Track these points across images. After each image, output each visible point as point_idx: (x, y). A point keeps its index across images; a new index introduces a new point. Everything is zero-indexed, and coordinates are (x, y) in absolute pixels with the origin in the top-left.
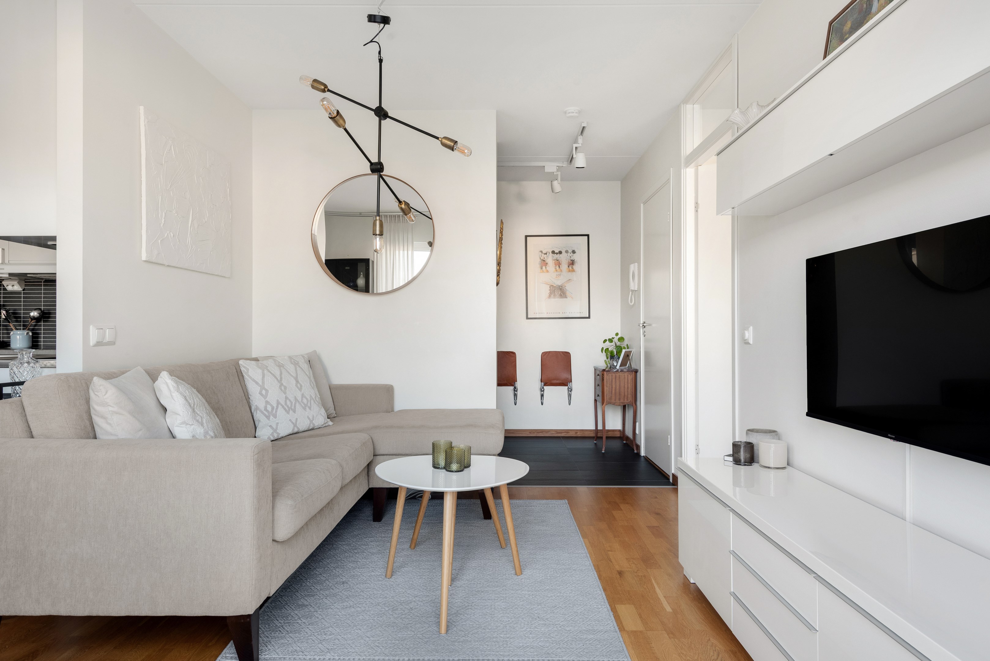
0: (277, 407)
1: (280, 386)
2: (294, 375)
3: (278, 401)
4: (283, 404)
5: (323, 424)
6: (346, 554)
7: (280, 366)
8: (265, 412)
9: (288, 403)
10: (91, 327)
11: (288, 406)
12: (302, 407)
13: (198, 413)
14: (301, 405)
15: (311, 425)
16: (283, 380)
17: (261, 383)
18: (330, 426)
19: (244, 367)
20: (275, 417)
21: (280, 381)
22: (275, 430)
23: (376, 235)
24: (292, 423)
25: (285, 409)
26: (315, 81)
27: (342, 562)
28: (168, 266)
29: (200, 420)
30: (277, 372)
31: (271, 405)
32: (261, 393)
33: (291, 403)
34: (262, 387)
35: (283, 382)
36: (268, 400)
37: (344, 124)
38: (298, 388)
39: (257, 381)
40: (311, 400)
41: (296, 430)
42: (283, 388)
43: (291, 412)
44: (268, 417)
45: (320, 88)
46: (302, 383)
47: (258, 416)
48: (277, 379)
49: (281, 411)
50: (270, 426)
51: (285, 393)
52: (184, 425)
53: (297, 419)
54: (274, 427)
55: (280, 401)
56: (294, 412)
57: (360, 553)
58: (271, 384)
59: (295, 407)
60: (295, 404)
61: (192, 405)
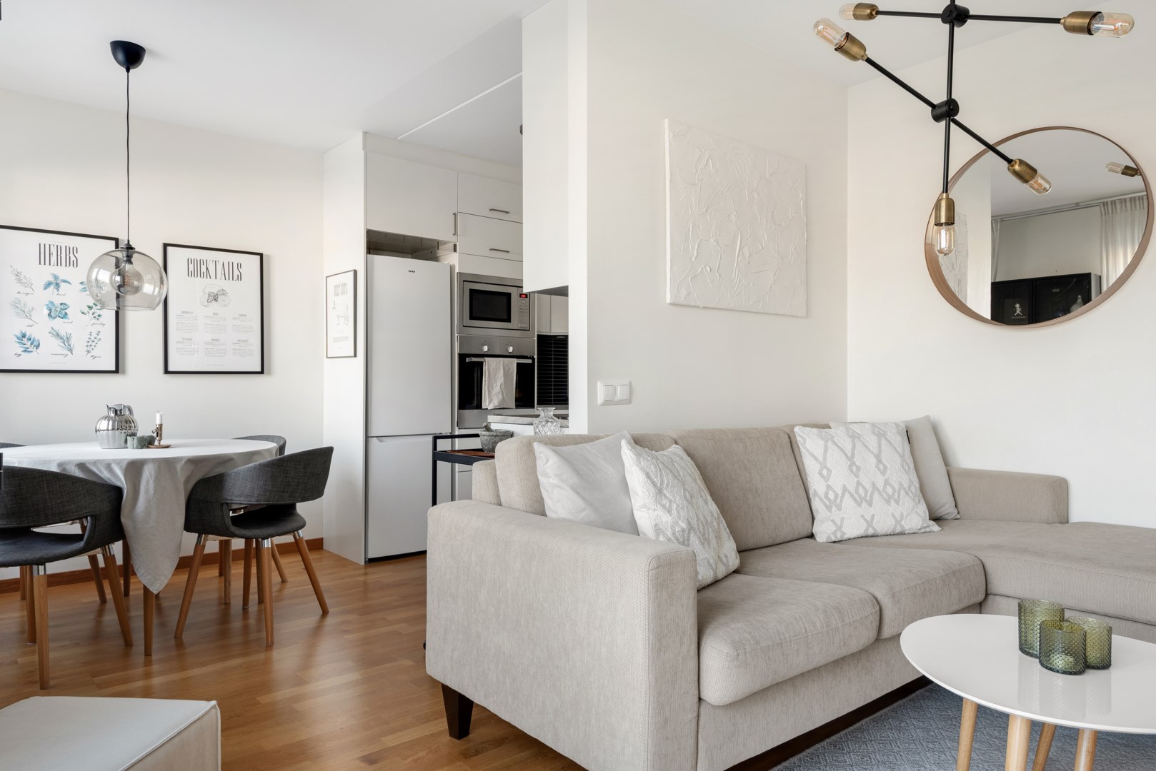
0: (843, 495)
1: (850, 466)
2: (875, 451)
3: (844, 486)
4: (853, 492)
5: (919, 527)
6: (912, 746)
7: (854, 437)
8: (825, 500)
9: (861, 491)
10: (598, 383)
11: (860, 496)
12: (884, 498)
13: (668, 495)
14: (882, 496)
15: (898, 527)
16: (856, 456)
17: (821, 459)
18: (934, 532)
19: (801, 436)
20: (840, 509)
21: (851, 459)
22: (839, 528)
23: (941, 225)
24: (865, 520)
25: (855, 499)
26: (859, 6)
27: (899, 756)
28: (704, 307)
29: (667, 505)
30: (848, 446)
31: (834, 491)
32: (820, 474)
33: (866, 491)
34: (824, 466)
35: (855, 460)
36: (830, 484)
37: (862, 53)
38: (879, 470)
39: (817, 456)
40: (899, 490)
41: (871, 532)
42: (854, 469)
43: (864, 504)
44: (829, 508)
45: (864, 15)
46: (886, 464)
47: (816, 504)
48: (846, 455)
49: (848, 501)
50: (833, 521)
51: (857, 476)
52: (645, 510)
53: (873, 516)
54: (839, 523)
55: (848, 486)
56: (870, 504)
57: (936, 753)
58: (836, 461)
59: (871, 497)
60: (872, 493)
61: (659, 485)
